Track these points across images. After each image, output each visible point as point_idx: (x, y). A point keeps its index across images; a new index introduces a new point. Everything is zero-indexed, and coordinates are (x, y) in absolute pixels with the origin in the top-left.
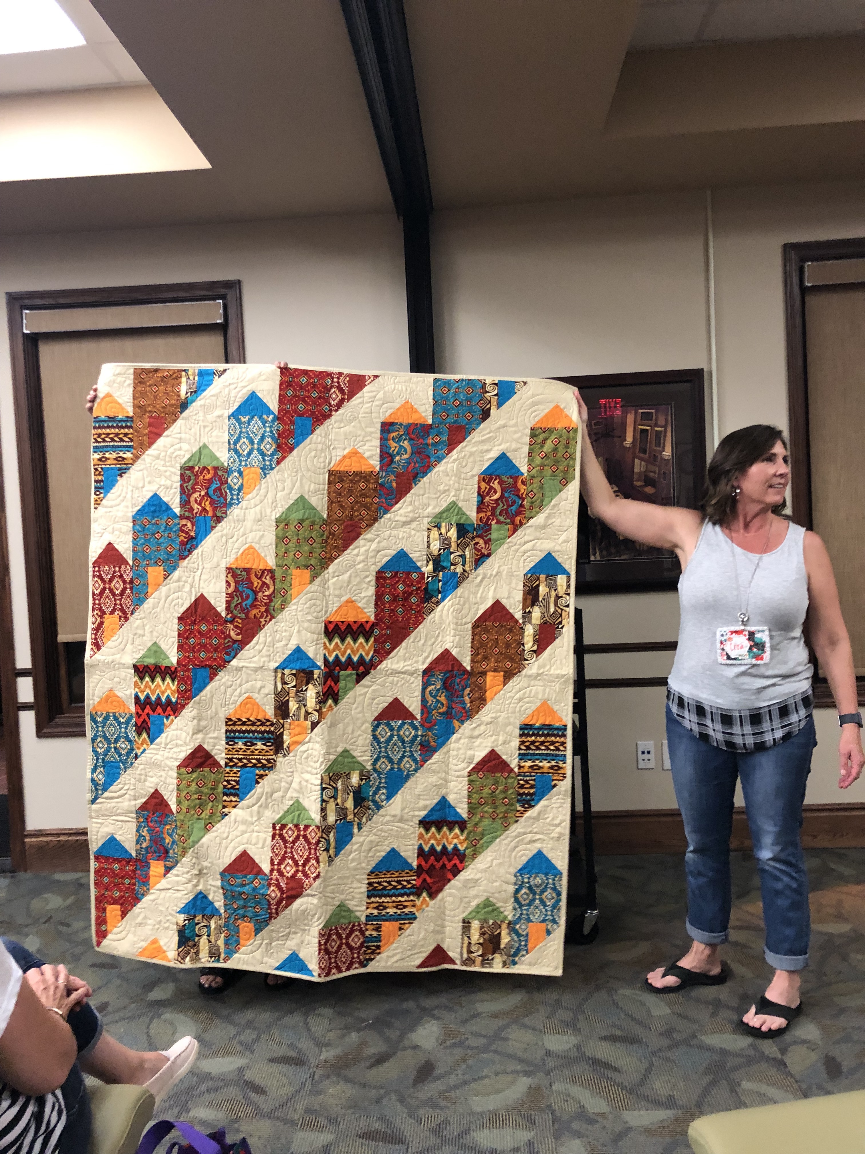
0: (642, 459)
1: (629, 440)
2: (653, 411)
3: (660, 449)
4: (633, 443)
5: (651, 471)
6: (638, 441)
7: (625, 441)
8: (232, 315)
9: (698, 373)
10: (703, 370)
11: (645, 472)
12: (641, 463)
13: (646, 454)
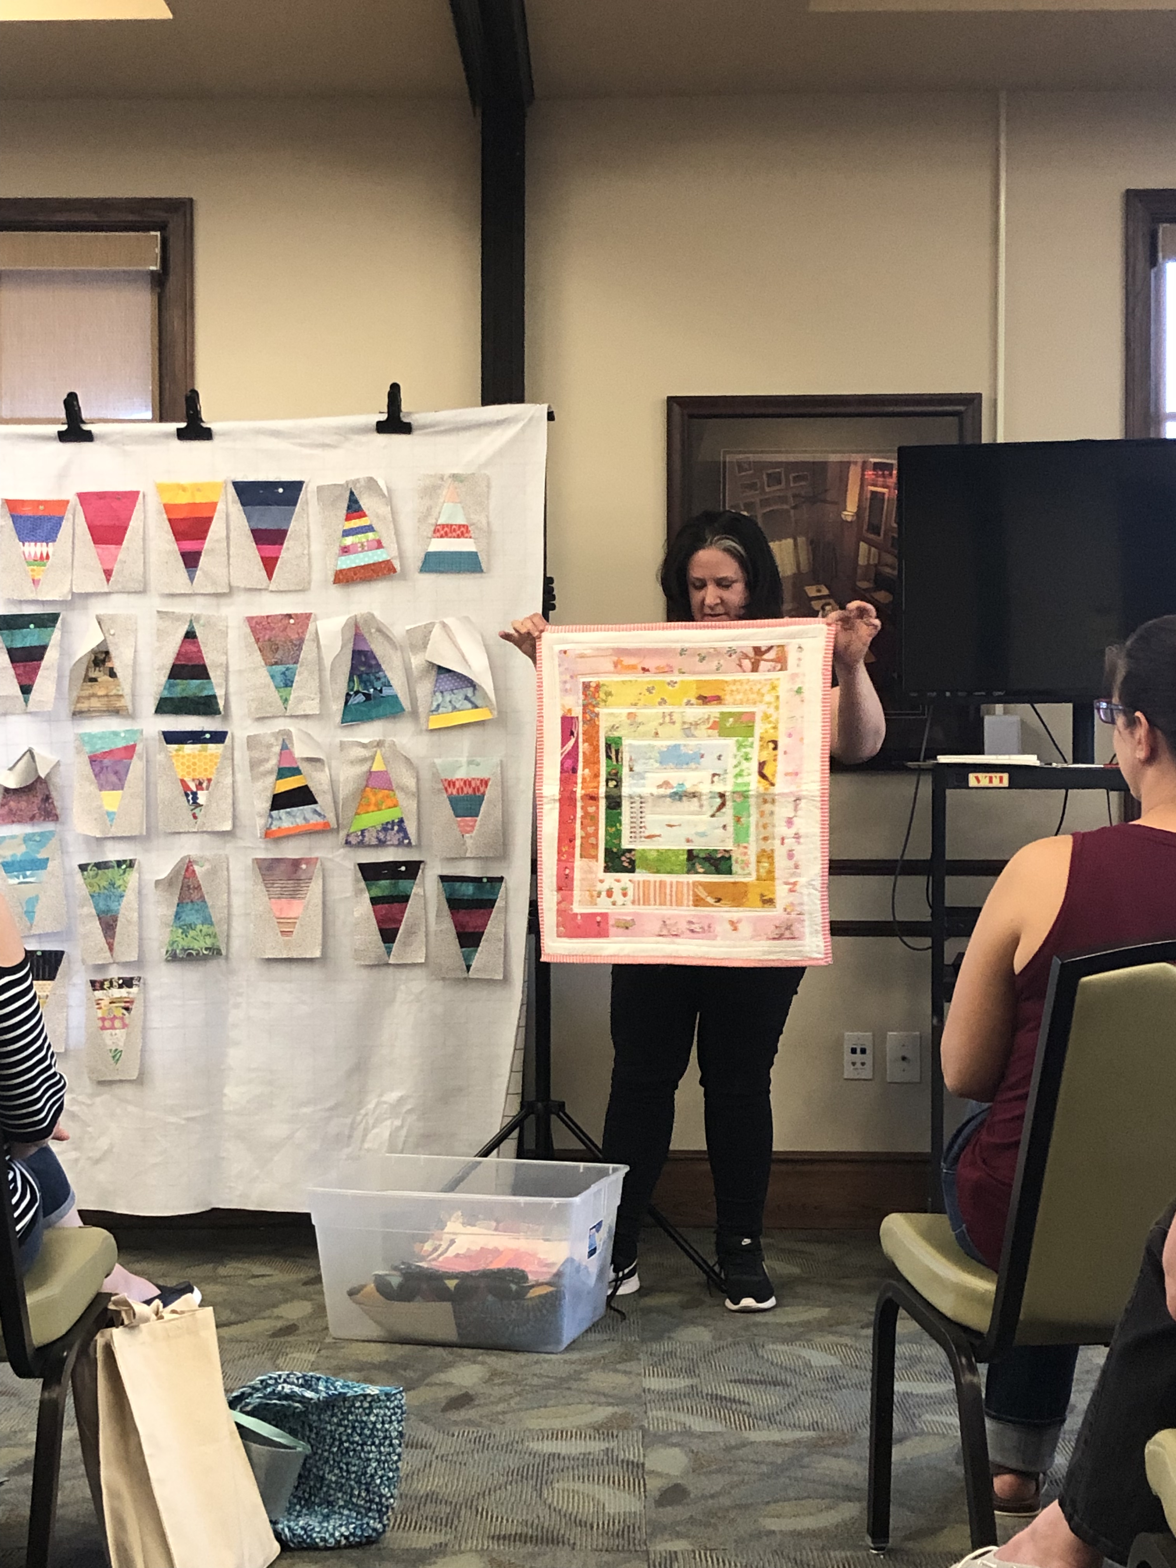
0: (871, 543)
1: (851, 509)
4: (857, 514)
5: (887, 565)
6: (867, 513)
7: (845, 510)
8: (175, 259)
9: (972, 401)
10: (980, 395)
11: (876, 566)
12: (870, 550)
13: (879, 535)
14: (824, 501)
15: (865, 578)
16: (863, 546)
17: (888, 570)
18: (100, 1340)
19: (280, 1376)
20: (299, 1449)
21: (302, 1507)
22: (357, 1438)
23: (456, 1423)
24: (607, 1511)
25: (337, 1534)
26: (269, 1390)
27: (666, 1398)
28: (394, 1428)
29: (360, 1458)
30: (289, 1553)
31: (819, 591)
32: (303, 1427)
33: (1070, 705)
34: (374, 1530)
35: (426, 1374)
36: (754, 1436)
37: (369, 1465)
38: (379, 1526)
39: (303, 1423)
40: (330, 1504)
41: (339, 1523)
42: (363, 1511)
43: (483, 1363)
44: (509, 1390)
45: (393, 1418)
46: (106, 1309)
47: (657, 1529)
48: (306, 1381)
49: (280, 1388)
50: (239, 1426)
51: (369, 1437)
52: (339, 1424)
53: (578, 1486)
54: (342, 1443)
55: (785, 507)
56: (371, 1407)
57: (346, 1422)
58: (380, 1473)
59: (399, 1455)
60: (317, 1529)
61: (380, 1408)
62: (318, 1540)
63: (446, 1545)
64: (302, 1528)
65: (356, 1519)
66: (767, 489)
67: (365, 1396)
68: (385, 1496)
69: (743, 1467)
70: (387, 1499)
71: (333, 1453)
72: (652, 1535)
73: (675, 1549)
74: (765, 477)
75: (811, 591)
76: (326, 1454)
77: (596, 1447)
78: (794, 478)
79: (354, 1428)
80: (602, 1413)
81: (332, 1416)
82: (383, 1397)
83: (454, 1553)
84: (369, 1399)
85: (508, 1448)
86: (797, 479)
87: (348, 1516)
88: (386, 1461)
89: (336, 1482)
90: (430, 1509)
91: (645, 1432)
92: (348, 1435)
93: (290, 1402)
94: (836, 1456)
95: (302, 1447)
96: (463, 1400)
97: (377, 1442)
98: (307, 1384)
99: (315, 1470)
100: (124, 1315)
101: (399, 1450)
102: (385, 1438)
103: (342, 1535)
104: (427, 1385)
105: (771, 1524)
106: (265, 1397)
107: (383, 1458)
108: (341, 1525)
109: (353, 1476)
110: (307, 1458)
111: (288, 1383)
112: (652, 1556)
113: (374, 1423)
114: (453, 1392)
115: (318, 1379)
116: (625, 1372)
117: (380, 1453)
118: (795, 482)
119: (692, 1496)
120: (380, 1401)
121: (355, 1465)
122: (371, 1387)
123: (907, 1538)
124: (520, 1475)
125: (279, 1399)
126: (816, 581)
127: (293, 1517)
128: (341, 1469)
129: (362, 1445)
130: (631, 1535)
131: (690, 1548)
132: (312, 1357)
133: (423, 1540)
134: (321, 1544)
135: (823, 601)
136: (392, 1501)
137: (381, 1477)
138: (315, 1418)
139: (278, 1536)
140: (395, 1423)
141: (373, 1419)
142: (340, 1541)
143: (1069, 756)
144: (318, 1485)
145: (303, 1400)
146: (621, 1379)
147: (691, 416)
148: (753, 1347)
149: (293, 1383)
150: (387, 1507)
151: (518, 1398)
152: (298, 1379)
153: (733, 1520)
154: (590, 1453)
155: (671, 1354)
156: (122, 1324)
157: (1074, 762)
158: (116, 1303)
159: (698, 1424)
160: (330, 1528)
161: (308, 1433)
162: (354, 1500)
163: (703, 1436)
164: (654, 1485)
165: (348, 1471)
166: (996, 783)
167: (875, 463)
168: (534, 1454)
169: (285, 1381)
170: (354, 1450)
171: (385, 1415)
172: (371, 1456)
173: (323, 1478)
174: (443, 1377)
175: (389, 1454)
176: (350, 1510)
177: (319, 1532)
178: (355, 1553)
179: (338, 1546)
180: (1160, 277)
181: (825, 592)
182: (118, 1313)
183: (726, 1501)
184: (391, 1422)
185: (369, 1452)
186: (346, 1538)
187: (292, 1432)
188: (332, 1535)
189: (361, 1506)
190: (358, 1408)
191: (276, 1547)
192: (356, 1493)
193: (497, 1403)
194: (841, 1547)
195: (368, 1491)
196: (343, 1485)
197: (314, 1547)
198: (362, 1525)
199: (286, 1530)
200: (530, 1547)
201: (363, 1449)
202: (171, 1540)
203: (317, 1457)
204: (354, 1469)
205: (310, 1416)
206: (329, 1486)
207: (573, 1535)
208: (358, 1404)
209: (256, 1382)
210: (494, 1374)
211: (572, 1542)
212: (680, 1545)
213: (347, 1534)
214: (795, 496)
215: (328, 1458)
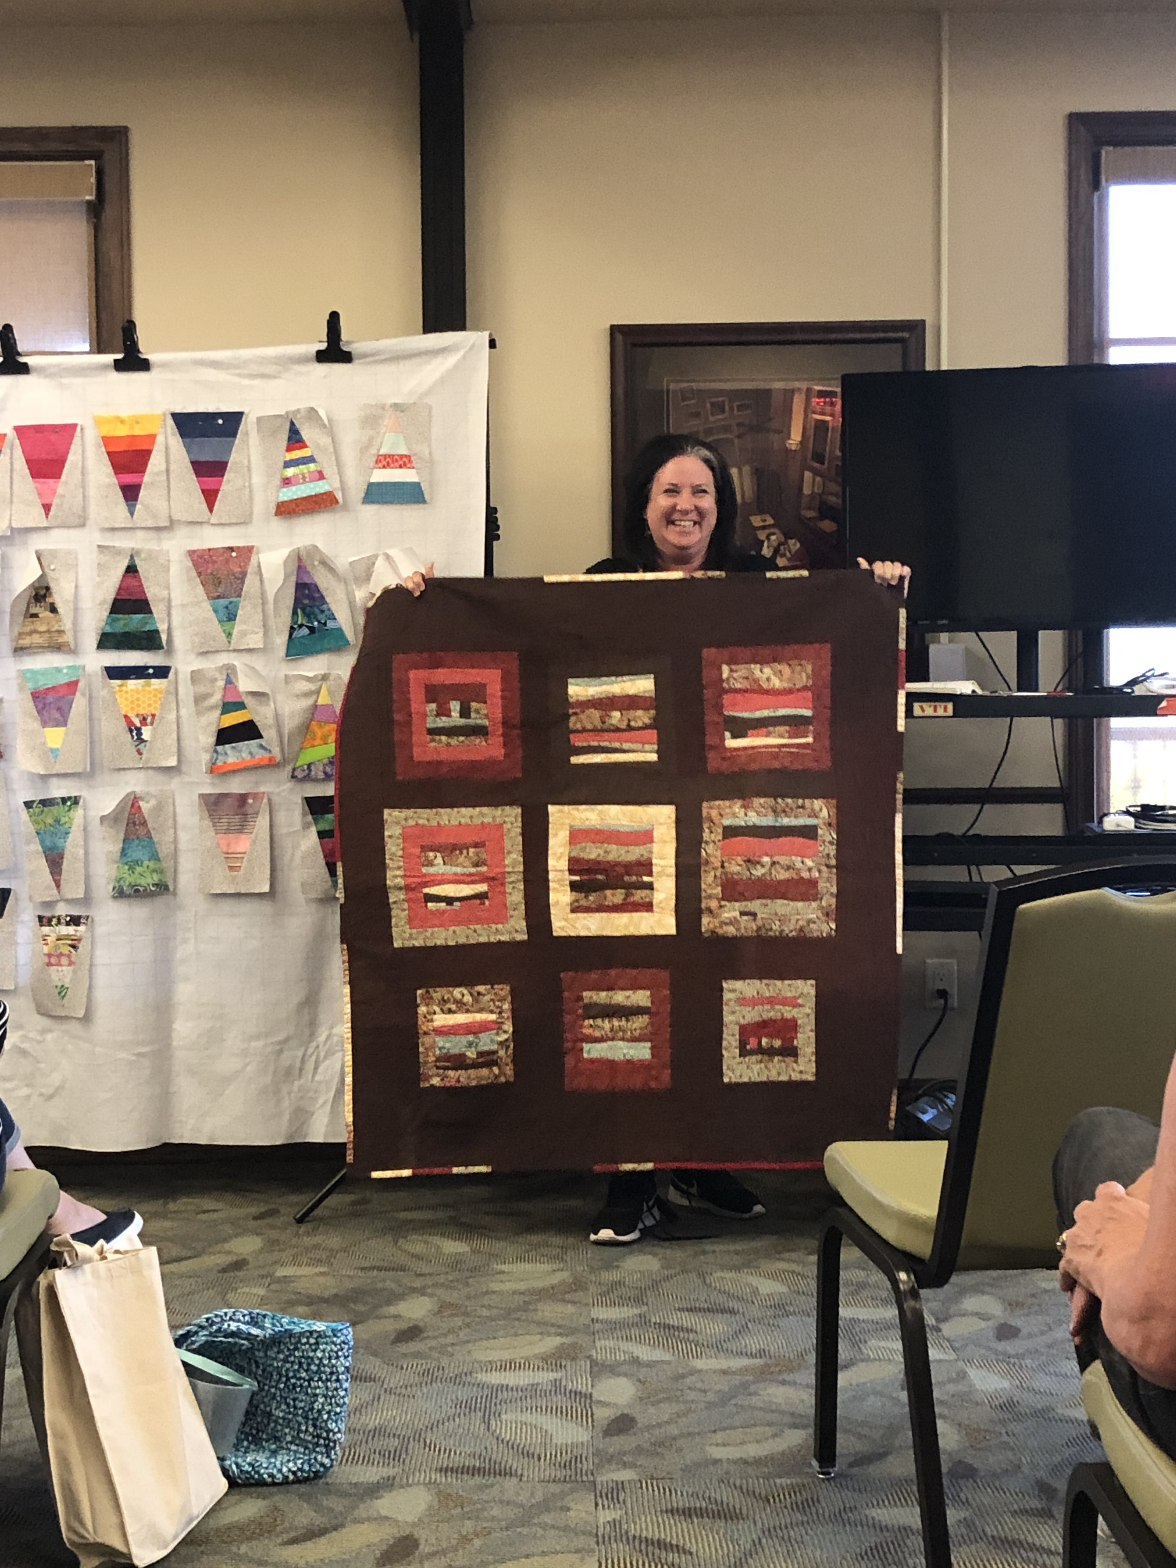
0: (816, 472)
1: (795, 438)
4: (801, 442)
5: (831, 494)
6: (811, 441)
8: (110, 186)
9: (916, 328)
10: (924, 321)
11: (820, 495)
12: (814, 480)
13: (823, 463)
14: (769, 430)
15: (809, 508)
16: (808, 475)
17: (832, 499)
18: (42, 1281)
19: (226, 1314)
20: (246, 1386)
21: (250, 1443)
22: (304, 1375)
23: (405, 1355)
24: (554, 1441)
25: (285, 1469)
26: (215, 1328)
27: (614, 1327)
28: (342, 1364)
29: (307, 1394)
30: (236, 1490)
31: (764, 521)
32: (249, 1363)
33: (1014, 634)
34: (322, 1465)
35: (377, 1307)
36: (699, 1364)
37: (316, 1401)
38: (326, 1461)
39: (250, 1359)
40: (277, 1439)
41: (286, 1458)
42: (311, 1446)
43: (431, 1296)
44: (458, 1321)
45: (340, 1353)
46: (49, 1250)
47: (605, 1459)
48: (252, 1318)
49: (225, 1326)
50: (185, 1364)
51: (316, 1373)
52: (285, 1361)
53: (527, 1417)
54: (288, 1379)
55: (729, 436)
56: (317, 1343)
57: (292, 1359)
58: (327, 1408)
59: (346, 1390)
60: (265, 1465)
61: (326, 1344)
62: (265, 1476)
63: (394, 1478)
64: (250, 1464)
65: (304, 1454)
66: (711, 419)
67: (311, 1333)
68: (332, 1431)
69: (691, 1395)
70: (334, 1434)
71: (280, 1390)
72: (599, 1466)
73: (623, 1479)
74: (708, 405)
75: (756, 521)
76: (273, 1390)
77: (545, 1377)
78: (738, 406)
79: (300, 1364)
80: (552, 1342)
81: (278, 1352)
82: (330, 1333)
83: (402, 1487)
84: (315, 1335)
85: (457, 1379)
86: (740, 407)
87: (296, 1452)
88: (333, 1396)
89: (284, 1418)
90: (379, 1444)
91: (594, 1363)
92: (294, 1371)
93: (237, 1340)
94: (784, 1383)
95: (248, 1385)
96: (412, 1333)
97: (324, 1377)
98: (254, 1321)
99: (262, 1406)
100: (66, 1255)
101: (346, 1385)
102: (332, 1373)
103: (290, 1470)
104: (377, 1317)
105: (718, 1453)
106: (211, 1334)
107: (330, 1393)
108: (289, 1461)
109: (300, 1412)
110: (253, 1394)
111: (234, 1321)
112: (599, 1487)
113: (321, 1359)
114: (403, 1325)
115: (264, 1316)
116: (574, 1303)
117: (327, 1388)
118: (738, 410)
119: (639, 1425)
120: (326, 1336)
121: (301, 1401)
122: (318, 1324)
123: (851, 1465)
124: (468, 1407)
125: (225, 1337)
126: (761, 512)
127: (240, 1454)
128: (288, 1405)
129: (309, 1381)
130: (579, 1465)
131: (636, 1478)
132: (261, 1292)
133: (370, 1474)
134: (270, 1480)
135: (767, 531)
136: (339, 1435)
137: (329, 1413)
138: (261, 1354)
139: (225, 1472)
140: (342, 1359)
141: (319, 1354)
142: (287, 1477)
143: (1014, 684)
144: (265, 1421)
145: (249, 1337)
146: (570, 1309)
147: (634, 345)
148: (702, 1275)
149: (239, 1321)
150: (335, 1442)
151: (468, 1330)
152: (244, 1316)
153: (679, 1450)
154: (538, 1384)
155: (619, 1283)
156: (65, 1264)
157: (1019, 690)
158: (58, 1244)
159: (644, 1352)
160: (278, 1463)
161: (254, 1369)
162: (302, 1435)
163: (651, 1365)
164: (603, 1414)
165: (295, 1407)
166: (940, 712)
167: (819, 391)
168: (481, 1386)
169: (231, 1319)
170: (301, 1386)
171: (332, 1350)
172: (318, 1391)
173: (270, 1414)
174: (392, 1310)
175: (336, 1389)
176: (297, 1445)
177: (267, 1468)
178: (303, 1488)
179: (286, 1482)
180: (1103, 200)
181: (770, 521)
182: (61, 1254)
183: (673, 1430)
184: (337, 1357)
185: (316, 1388)
186: (294, 1473)
187: (240, 1370)
188: (280, 1471)
189: (310, 1442)
190: (305, 1344)
191: (224, 1484)
192: (304, 1428)
193: (445, 1335)
194: (787, 1474)
195: (315, 1426)
196: (290, 1421)
197: (261, 1483)
198: (310, 1460)
199: (234, 1467)
200: (478, 1479)
201: (309, 1385)
202: (116, 1479)
203: (264, 1394)
204: (302, 1404)
205: (257, 1353)
206: (276, 1422)
207: (520, 1467)
208: (304, 1340)
209: (202, 1320)
210: (443, 1308)
211: (519, 1472)
212: (626, 1475)
213: (295, 1469)
214: (739, 425)
215: (275, 1394)
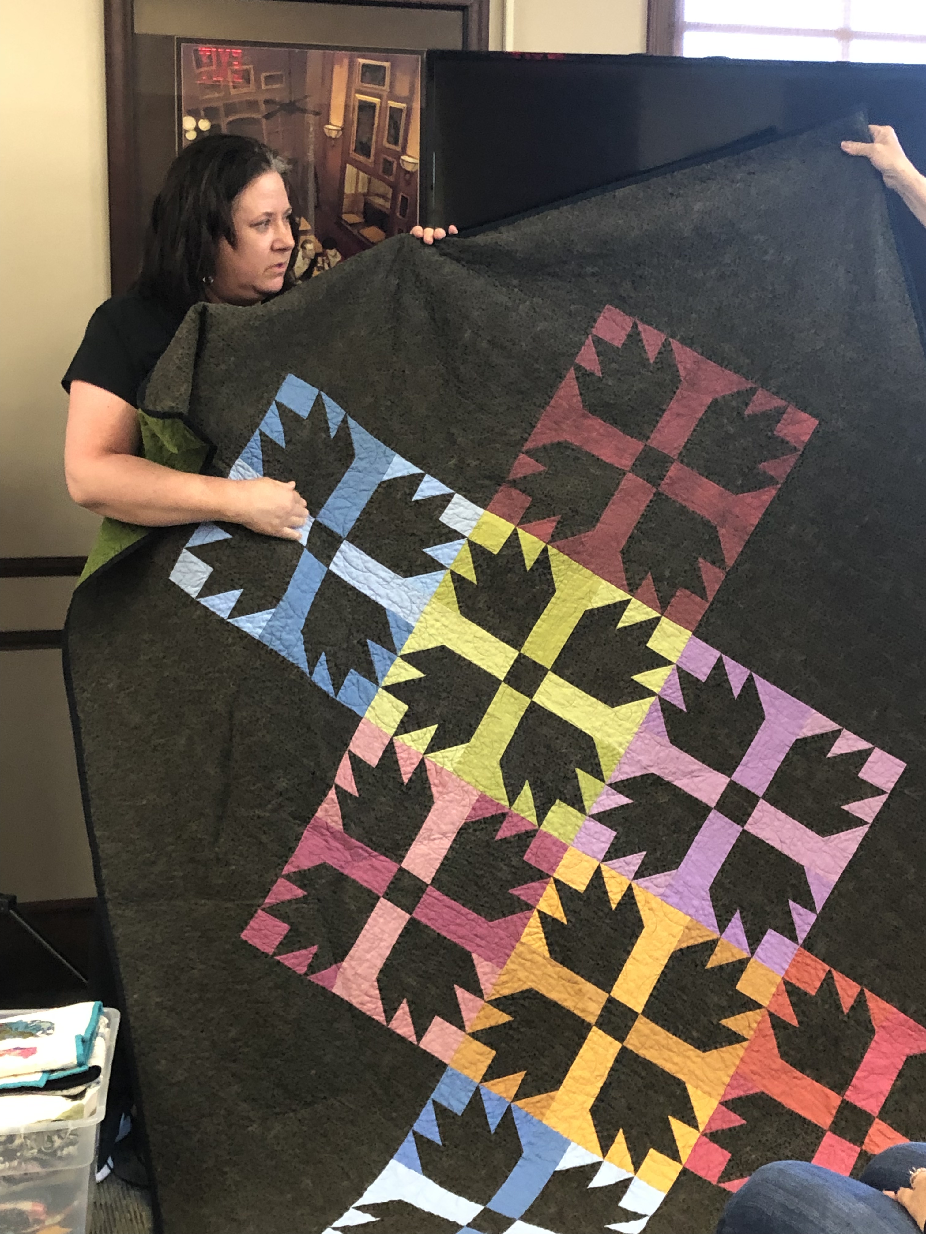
0: (359, 166)
1: (336, 121)
2: (386, 64)
3: (398, 149)
4: (343, 129)
5: (378, 195)
6: (355, 127)
7: (328, 123)
11: (365, 195)
12: (358, 177)
13: (368, 156)
14: (304, 111)
15: (352, 211)
16: (350, 170)
17: (380, 201)
55: (255, 116)
66: (234, 92)
78: (266, 77)
86: (270, 80)
118: (268, 84)
167: (364, 66)
214: (266, 102)
